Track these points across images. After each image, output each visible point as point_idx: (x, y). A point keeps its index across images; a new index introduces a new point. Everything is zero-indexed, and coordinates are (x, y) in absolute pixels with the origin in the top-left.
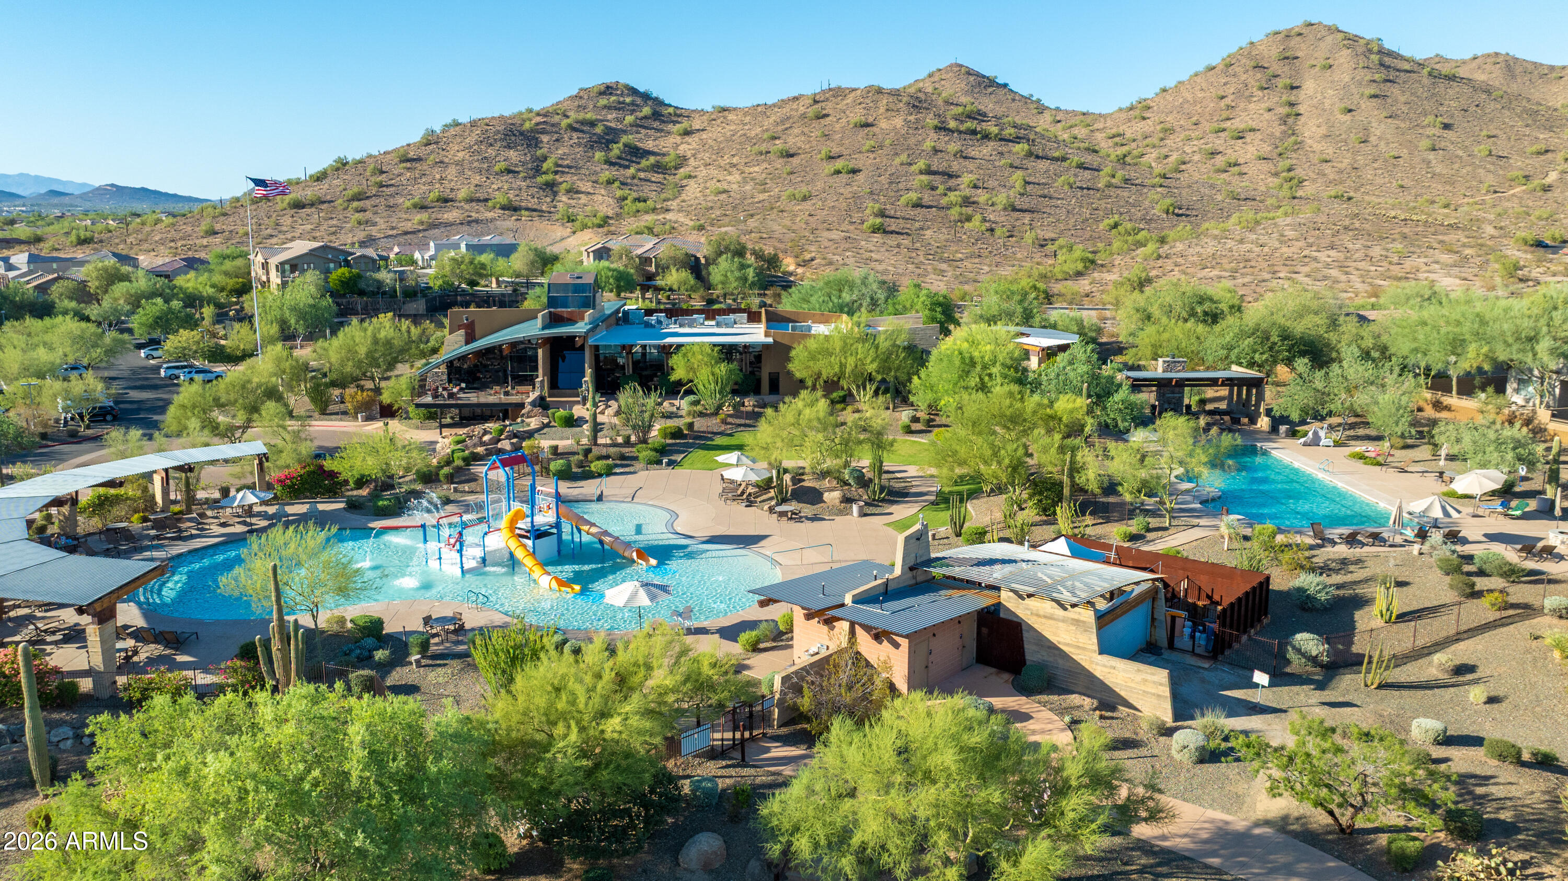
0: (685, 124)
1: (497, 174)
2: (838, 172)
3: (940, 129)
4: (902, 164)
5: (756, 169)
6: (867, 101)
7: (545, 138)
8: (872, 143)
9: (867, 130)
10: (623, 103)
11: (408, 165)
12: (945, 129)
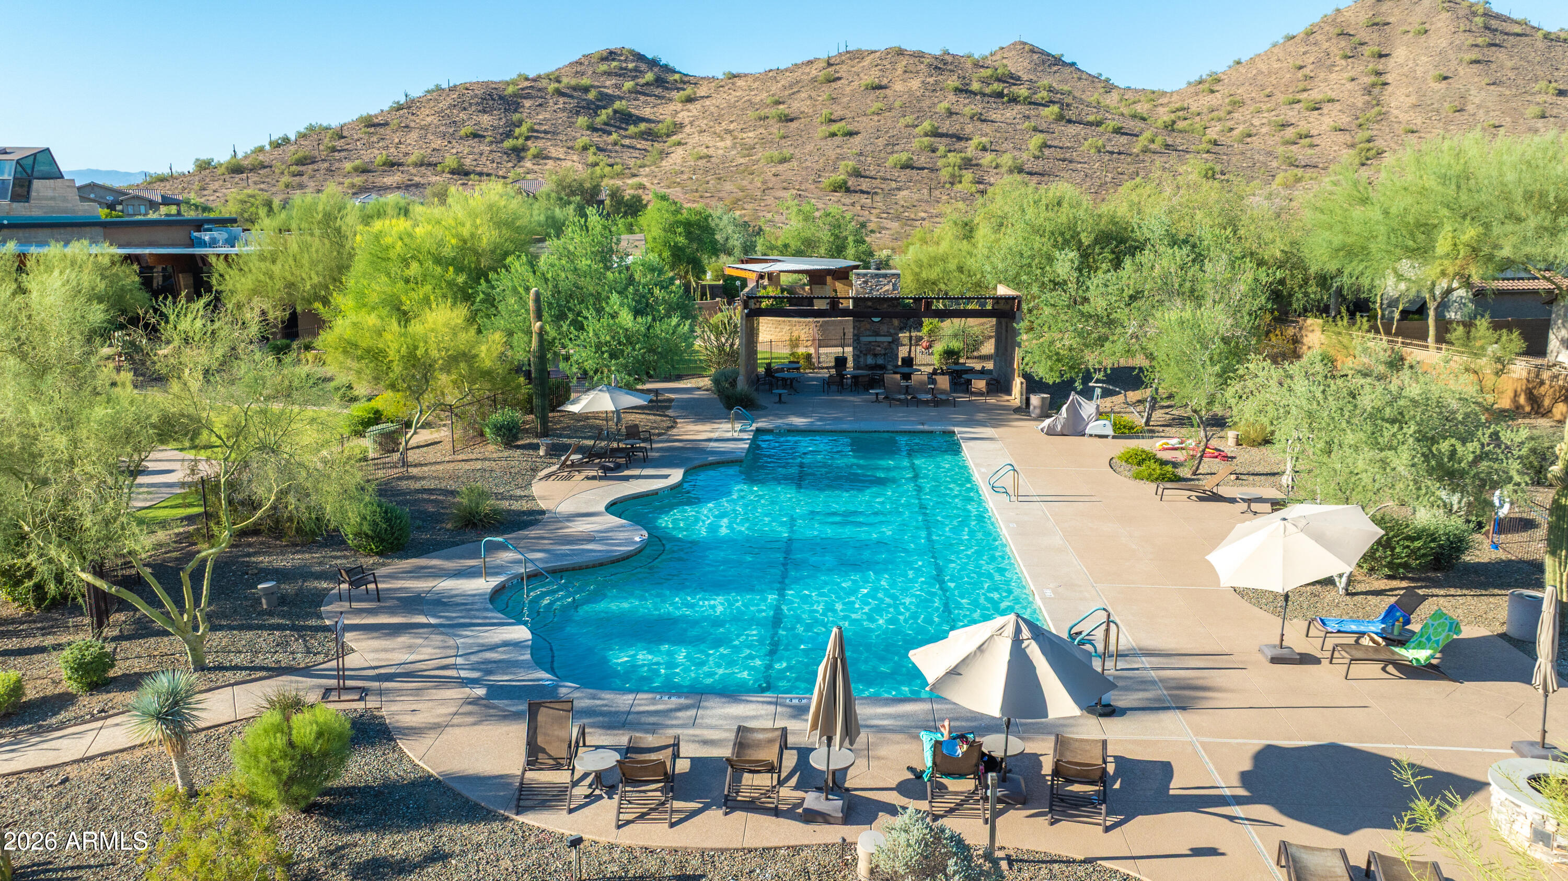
0: (689, 91)
1: (461, 138)
2: (834, 135)
3: (961, 91)
4: (907, 126)
5: (751, 134)
6: (884, 62)
7: (527, 103)
8: (880, 105)
9: (878, 92)
10: (626, 69)
11: (372, 130)
12: (967, 91)
